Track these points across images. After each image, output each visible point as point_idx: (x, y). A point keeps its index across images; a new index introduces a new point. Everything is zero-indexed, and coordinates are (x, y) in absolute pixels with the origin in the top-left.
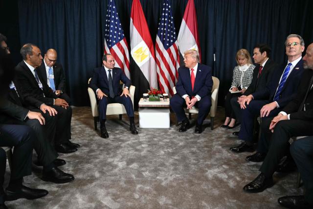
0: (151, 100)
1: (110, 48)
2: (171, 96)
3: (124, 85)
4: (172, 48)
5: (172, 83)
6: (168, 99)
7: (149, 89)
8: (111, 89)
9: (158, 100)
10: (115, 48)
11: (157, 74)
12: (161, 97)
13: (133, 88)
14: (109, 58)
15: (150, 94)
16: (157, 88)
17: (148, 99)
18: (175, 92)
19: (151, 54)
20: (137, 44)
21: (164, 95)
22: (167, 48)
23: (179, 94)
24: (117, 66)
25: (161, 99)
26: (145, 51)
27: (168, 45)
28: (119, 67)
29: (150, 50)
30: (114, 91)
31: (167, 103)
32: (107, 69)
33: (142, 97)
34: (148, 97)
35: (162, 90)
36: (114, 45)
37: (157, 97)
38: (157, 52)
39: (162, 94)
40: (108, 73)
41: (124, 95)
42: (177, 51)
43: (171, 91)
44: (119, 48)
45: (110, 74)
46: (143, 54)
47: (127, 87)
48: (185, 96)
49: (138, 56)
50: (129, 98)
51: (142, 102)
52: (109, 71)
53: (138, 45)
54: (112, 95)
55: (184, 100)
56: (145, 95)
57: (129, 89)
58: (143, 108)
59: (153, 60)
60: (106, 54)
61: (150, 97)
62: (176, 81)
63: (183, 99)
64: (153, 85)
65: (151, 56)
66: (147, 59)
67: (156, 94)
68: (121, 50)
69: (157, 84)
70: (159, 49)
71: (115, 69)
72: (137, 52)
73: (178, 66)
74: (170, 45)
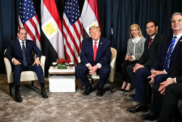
0: (59, 68)
1: (24, 24)
2: (76, 65)
3: (36, 55)
4: (76, 24)
5: (76, 54)
6: (74, 67)
7: (58, 58)
9: (66, 68)
10: (28, 23)
11: (64, 45)
12: (68, 66)
13: (43, 58)
15: (58, 63)
16: (64, 58)
17: (57, 67)
18: (79, 61)
19: (59, 29)
20: (47, 20)
21: (70, 63)
22: (72, 24)
23: (83, 63)
24: (29, 38)
26: (53, 26)
27: (73, 21)
29: (58, 25)
30: (27, 61)
31: (72, 70)
32: (20, 41)
33: (52, 65)
34: (57, 65)
35: (69, 59)
36: (27, 21)
37: (64, 66)
38: (64, 27)
39: (69, 63)
41: (36, 64)
42: (81, 26)
43: (76, 60)
44: (31, 23)
45: (23, 45)
46: (52, 29)
47: (38, 58)
48: (88, 65)
49: (48, 31)
51: (51, 70)
52: (23, 43)
54: (25, 64)
56: (54, 63)
57: (40, 59)
58: (52, 75)
59: (60, 34)
60: (20, 28)
61: (58, 65)
62: (80, 51)
64: (61, 55)
65: (59, 30)
66: (56, 33)
67: (63, 63)
68: (33, 25)
69: (64, 55)
70: (66, 24)
72: (47, 26)
73: (82, 39)
74: (75, 22)
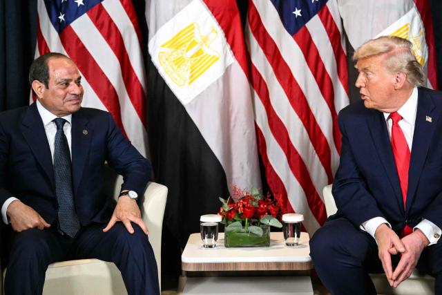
0: (232, 242)
1: (64, 30)
2: (317, 226)
3: (120, 180)
4: (315, 26)
5: (317, 172)
6: (305, 237)
7: (226, 194)
8: (65, 197)
9: (264, 242)
10: (83, 27)
11: (257, 129)
12: (274, 229)
13: (157, 196)
14: (60, 69)
15: (228, 218)
16: (256, 192)
17: (221, 236)
18: (331, 209)
19: (230, 54)
20: (174, 12)
21: (287, 218)
22: (296, 28)
23: (350, 217)
24: (92, 100)
25: (273, 235)
26: (205, 40)
27: (297, 13)
28: (102, 107)
29: (227, 36)
30: (77, 209)
31: (297, 252)
32: (47, 117)
33: (197, 227)
34: (221, 228)
35: (280, 200)
36: (77, 15)
37: (257, 230)
38: (254, 44)
39: (279, 218)
40: (51, 133)
41: (120, 224)
42: (337, 36)
43: (313, 201)
44: (100, 27)
45: (61, 137)
46: (198, 53)
47: (133, 194)
48: (374, 225)
49: (179, 62)
50: (141, 235)
51: (196, 253)
52: (59, 123)
53: (179, 16)
54: (69, 226)
55: (370, 244)
56: (209, 220)
57: (140, 201)
58: (199, 276)
59: (239, 76)
60: (46, 53)
61: (227, 229)
62: (335, 157)
63: (367, 235)
64: (242, 179)
65: (231, 60)
66: (216, 72)
67: (254, 217)
68: (108, 38)
69: (257, 175)
70: (265, 31)
71: (83, 117)
72: (175, 43)
73: (342, 101)
74: (307, 17)
